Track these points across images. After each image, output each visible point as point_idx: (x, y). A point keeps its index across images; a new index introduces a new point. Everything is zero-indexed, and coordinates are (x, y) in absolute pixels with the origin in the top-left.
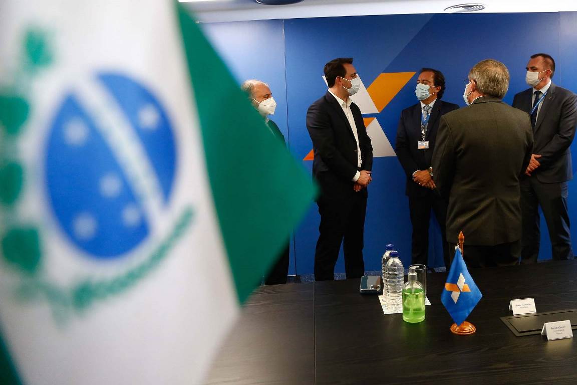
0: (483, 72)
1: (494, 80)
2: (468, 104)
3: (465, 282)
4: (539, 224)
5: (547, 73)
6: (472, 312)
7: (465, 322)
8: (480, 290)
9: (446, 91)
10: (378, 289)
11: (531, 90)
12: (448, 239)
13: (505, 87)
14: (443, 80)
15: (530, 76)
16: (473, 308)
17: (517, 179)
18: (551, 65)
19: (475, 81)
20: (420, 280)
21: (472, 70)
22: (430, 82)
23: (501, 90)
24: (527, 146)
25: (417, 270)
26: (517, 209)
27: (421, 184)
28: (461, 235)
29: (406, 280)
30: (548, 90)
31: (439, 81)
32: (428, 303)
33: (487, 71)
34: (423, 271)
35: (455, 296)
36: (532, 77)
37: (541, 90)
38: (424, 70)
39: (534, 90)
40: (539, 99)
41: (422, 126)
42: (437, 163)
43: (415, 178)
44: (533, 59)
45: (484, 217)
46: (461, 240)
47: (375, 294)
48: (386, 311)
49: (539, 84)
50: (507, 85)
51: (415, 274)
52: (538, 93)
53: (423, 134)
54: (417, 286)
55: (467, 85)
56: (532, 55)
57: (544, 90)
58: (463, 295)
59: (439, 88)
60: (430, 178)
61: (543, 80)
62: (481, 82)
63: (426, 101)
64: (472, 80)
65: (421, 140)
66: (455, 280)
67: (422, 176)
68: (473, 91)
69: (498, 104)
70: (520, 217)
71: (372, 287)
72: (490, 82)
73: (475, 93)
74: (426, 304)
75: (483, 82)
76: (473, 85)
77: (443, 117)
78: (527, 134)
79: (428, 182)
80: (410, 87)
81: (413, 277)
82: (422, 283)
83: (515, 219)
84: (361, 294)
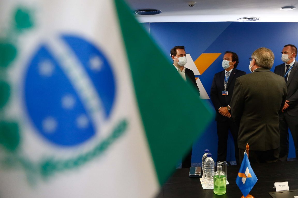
0: (260, 55)
1: (265, 59)
2: (252, 72)
3: (249, 172)
4: (289, 139)
5: (293, 55)
6: (252, 189)
7: (249, 195)
8: (257, 176)
9: (239, 64)
10: (200, 175)
11: (284, 64)
12: (239, 147)
13: (272, 63)
14: (237, 58)
15: (284, 56)
16: (253, 187)
17: (278, 114)
18: (295, 51)
19: (255, 59)
20: (224, 170)
21: (253, 54)
22: (229, 59)
23: (270, 65)
24: (283, 96)
25: (222, 165)
26: (278, 130)
27: (223, 115)
28: (248, 146)
29: (216, 170)
30: (294, 65)
31: (235, 58)
32: (228, 183)
33: (262, 54)
34: (225, 165)
35: (244, 180)
36: (285, 57)
37: (290, 65)
38: (227, 52)
39: (286, 65)
40: (289, 70)
41: (225, 83)
42: (234, 104)
43: (220, 111)
44: (285, 47)
45: (259, 135)
46: (248, 148)
47: (198, 178)
48: (204, 188)
49: (289, 61)
50: (273, 62)
51: (221, 167)
52: (288, 66)
53: (225, 87)
54: (222, 174)
55: (251, 61)
56: (285, 45)
57: (291, 65)
58: (248, 180)
59: (235, 62)
60: (228, 111)
61: (291, 58)
62: (258, 60)
63: (228, 69)
64: (254, 59)
65: (224, 90)
66: (244, 171)
67: (223, 110)
68: (254, 65)
69: (267, 72)
70: (279, 135)
71: (196, 173)
72: (263, 60)
73: (255, 66)
74: (227, 184)
75: (259, 60)
76: (254, 62)
77: (237, 78)
78: (284, 89)
79: (227, 114)
80: (219, 62)
81: (220, 169)
82: (225, 172)
83: (276, 136)
84: (190, 177)
